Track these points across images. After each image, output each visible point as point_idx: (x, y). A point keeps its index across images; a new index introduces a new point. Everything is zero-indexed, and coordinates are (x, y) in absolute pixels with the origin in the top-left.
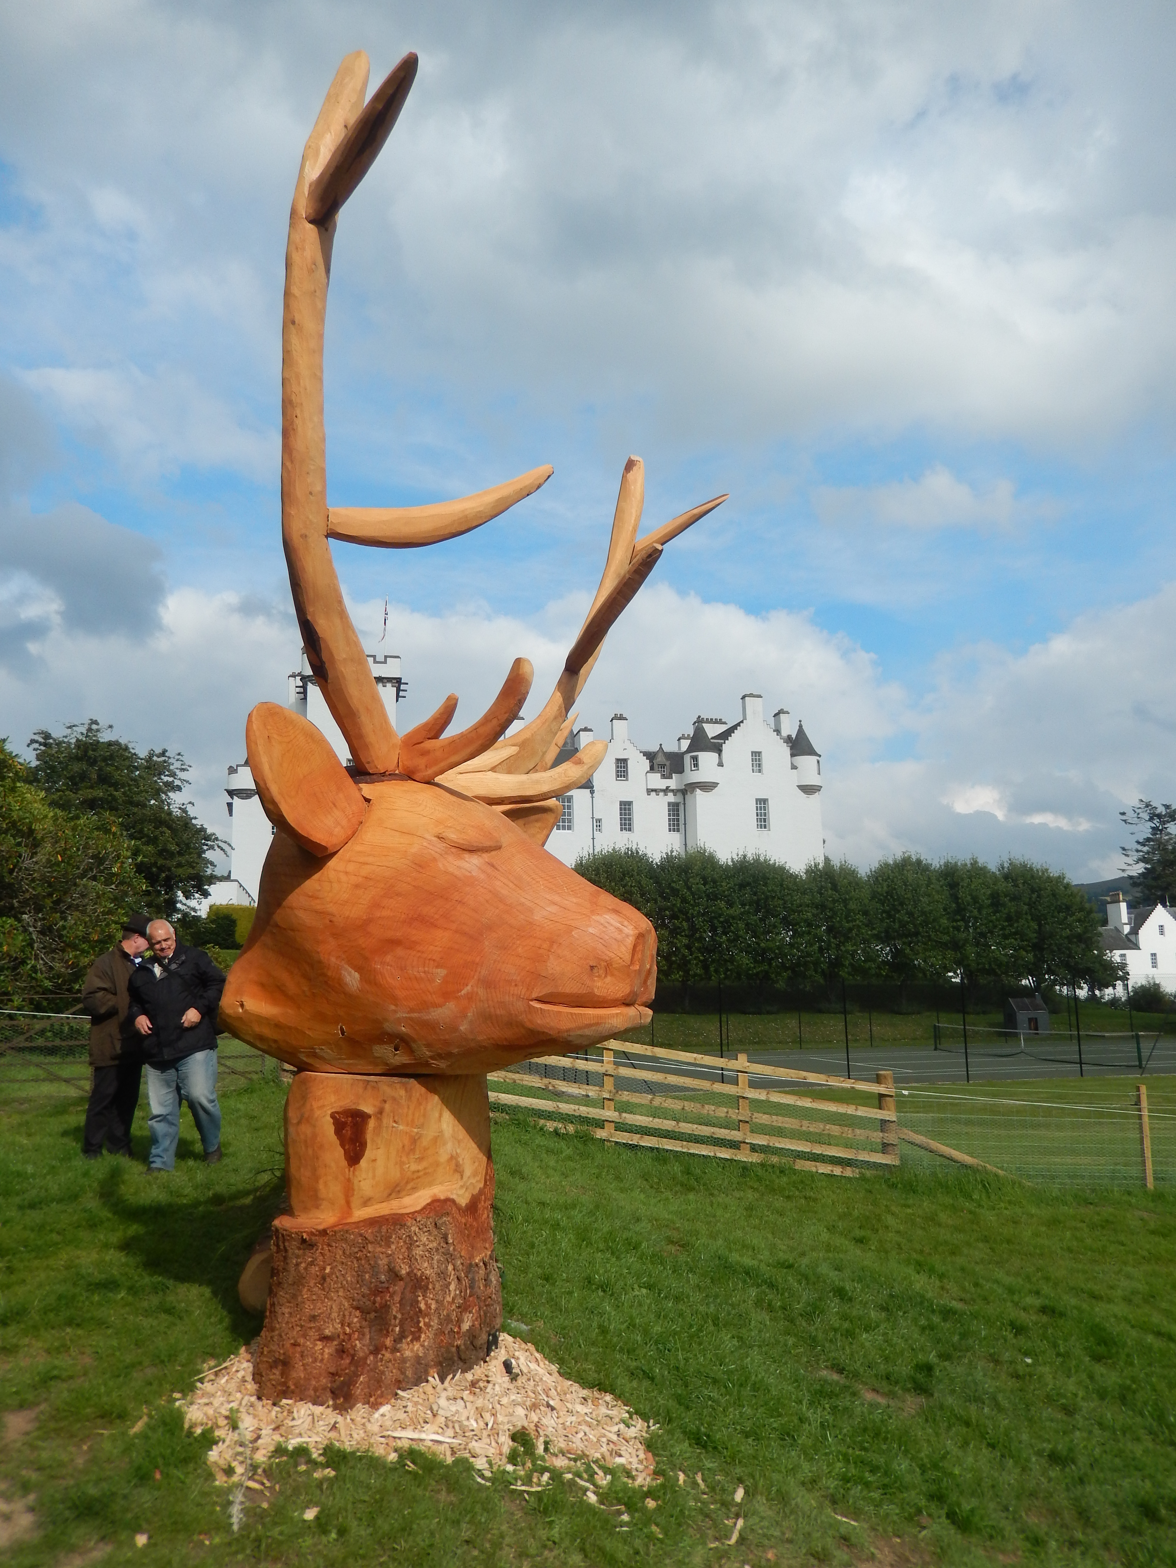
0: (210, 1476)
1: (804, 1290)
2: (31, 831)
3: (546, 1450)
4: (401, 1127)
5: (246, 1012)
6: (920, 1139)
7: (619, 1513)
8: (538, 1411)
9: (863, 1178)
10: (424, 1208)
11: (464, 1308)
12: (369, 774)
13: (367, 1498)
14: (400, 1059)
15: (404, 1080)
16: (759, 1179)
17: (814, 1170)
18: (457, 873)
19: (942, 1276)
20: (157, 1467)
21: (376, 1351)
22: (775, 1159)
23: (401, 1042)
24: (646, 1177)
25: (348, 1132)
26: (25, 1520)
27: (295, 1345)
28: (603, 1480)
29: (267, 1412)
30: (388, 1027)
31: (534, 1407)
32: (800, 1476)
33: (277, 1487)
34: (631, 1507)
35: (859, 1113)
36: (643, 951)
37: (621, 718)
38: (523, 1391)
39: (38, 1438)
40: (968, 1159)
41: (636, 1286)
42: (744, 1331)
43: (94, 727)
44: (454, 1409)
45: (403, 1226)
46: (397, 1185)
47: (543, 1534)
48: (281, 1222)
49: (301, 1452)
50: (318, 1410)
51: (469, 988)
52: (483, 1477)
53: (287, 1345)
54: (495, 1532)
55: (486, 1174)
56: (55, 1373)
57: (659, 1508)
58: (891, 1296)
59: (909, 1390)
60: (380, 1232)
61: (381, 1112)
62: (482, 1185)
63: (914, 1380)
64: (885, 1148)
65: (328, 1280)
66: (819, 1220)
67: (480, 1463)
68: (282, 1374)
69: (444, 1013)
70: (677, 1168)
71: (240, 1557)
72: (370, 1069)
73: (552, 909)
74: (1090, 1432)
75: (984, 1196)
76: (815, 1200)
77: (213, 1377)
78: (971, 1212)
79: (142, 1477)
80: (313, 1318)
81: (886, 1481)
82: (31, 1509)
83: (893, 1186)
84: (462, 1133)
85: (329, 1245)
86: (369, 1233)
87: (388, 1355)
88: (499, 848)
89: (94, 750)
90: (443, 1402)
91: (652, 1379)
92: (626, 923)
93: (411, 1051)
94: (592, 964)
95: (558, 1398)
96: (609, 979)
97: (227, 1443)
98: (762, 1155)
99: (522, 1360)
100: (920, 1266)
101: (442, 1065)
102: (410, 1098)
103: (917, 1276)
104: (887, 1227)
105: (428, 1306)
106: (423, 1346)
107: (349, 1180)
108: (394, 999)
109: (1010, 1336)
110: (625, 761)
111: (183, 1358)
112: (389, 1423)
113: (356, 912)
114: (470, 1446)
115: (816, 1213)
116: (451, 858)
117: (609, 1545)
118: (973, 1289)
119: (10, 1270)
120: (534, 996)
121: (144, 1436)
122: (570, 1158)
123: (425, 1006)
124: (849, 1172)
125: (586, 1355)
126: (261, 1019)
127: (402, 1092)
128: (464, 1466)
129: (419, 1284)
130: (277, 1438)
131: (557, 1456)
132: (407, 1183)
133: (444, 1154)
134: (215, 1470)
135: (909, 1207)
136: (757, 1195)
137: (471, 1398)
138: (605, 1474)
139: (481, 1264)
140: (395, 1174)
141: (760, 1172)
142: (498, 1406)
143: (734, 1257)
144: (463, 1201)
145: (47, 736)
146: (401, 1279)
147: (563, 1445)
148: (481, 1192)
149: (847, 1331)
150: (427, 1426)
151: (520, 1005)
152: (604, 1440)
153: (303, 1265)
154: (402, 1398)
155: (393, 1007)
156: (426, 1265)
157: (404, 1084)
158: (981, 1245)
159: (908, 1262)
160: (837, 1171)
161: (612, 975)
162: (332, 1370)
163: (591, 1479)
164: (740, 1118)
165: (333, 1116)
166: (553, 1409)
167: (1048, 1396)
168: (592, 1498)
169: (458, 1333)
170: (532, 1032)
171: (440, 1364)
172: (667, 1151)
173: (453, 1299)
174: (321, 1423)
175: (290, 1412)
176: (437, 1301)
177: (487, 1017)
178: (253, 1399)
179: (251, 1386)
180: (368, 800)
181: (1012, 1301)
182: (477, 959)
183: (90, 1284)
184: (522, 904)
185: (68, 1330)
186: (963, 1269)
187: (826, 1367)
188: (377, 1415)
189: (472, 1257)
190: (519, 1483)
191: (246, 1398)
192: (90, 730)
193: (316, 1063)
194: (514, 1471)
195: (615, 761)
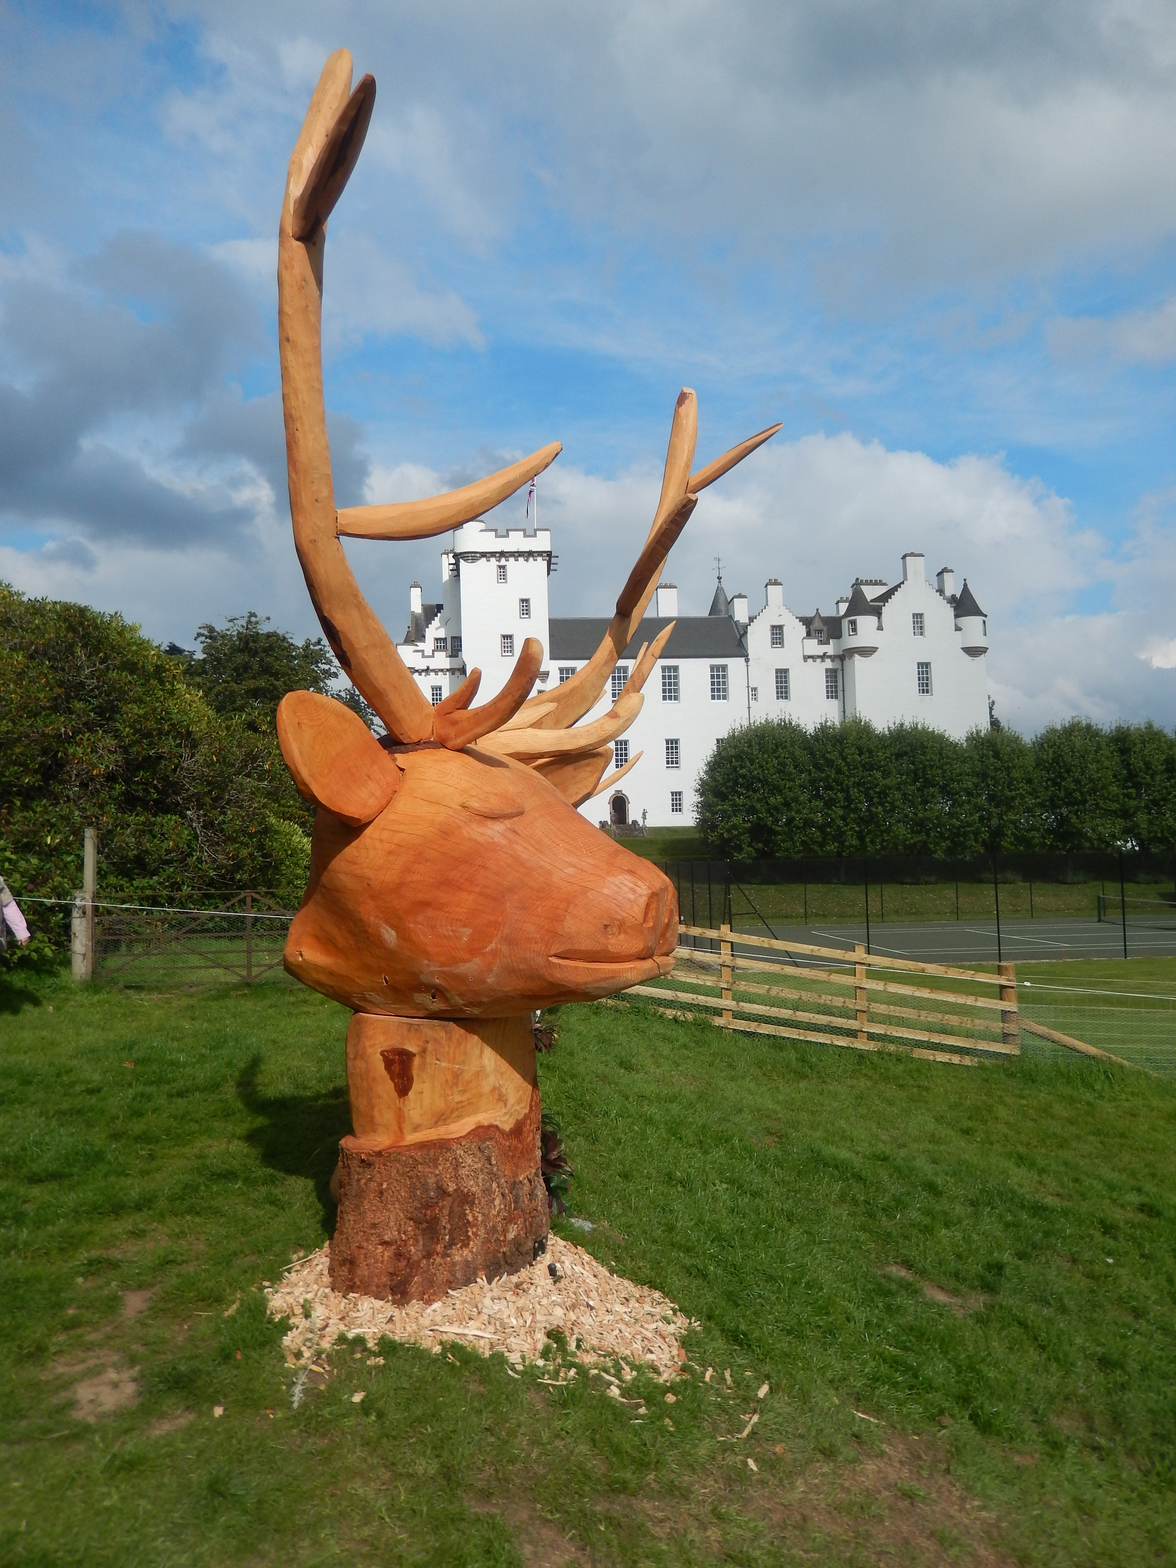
0: (282, 1358)
1: (893, 1184)
2: (189, 733)
3: (578, 1347)
4: (443, 1064)
5: (304, 960)
6: (1043, 1030)
7: (639, 1406)
8: (577, 1310)
9: (982, 1067)
10: (469, 1133)
11: (509, 1220)
12: (404, 744)
13: (407, 1386)
14: (437, 1005)
15: (443, 1023)
16: (875, 1067)
17: (931, 1058)
18: (480, 839)
19: (1042, 1171)
20: (239, 1349)
21: (428, 1255)
22: (892, 1048)
23: (437, 992)
24: (760, 1064)
25: (396, 1068)
26: (130, 1389)
27: (360, 1247)
28: (629, 1375)
29: (338, 1302)
30: (424, 978)
31: (573, 1307)
32: (829, 1375)
33: (335, 1371)
34: (650, 1401)
35: (979, 1004)
36: (657, 909)
37: (776, 583)
38: (565, 1293)
39: (148, 1317)
40: (1092, 1050)
41: (717, 1182)
42: (816, 1227)
43: (253, 619)
44: (496, 1308)
45: (449, 1150)
46: (443, 1114)
47: (558, 1424)
48: (346, 1142)
49: (360, 1341)
50: (379, 1303)
51: (493, 945)
52: (514, 1370)
53: (353, 1248)
54: (514, 1421)
55: (532, 1100)
56: (171, 1257)
57: (677, 1402)
58: (982, 1191)
59: (974, 1288)
60: (428, 1154)
61: (424, 1051)
62: (527, 1111)
63: (981, 1278)
64: (1006, 1038)
65: (385, 1194)
66: (928, 1110)
67: (514, 1358)
68: (350, 1272)
69: (471, 967)
70: (793, 1056)
71: (295, 1431)
72: (413, 1012)
73: (570, 870)
74: (1152, 1337)
75: (1106, 1088)
76: (928, 1089)
77: (298, 1268)
78: (1088, 1103)
79: (226, 1357)
80: (374, 1226)
81: (913, 1382)
82: (134, 1380)
83: (1012, 1075)
84: (504, 1066)
85: (385, 1165)
86: (418, 1155)
87: (438, 1260)
88: (521, 814)
89: (254, 642)
90: (487, 1301)
91: (705, 1276)
92: (640, 883)
93: (446, 1000)
94: (605, 922)
95: (598, 1298)
96: (622, 937)
97: (300, 1330)
98: (880, 1044)
99: (567, 1264)
100: (1021, 1159)
101: (476, 1011)
102: (450, 1039)
103: (1016, 1170)
104: (997, 1119)
105: (475, 1218)
106: (471, 1252)
107: (400, 1109)
108: (427, 955)
109: (1097, 1234)
110: (780, 627)
111: (277, 1248)
112: (438, 1319)
113: (390, 876)
114: (508, 1341)
115: (927, 1102)
116: (474, 826)
117: (618, 1435)
118: (1071, 1185)
119: (152, 1157)
120: (552, 953)
121: (233, 1319)
122: (685, 1046)
123: (455, 961)
124: (967, 1061)
125: (645, 1252)
126: (317, 968)
127: (443, 1034)
128: (499, 1359)
129: (465, 1199)
130: (342, 1327)
131: (588, 1352)
132: (452, 1112)
133: (486, 1087)
134: (287, 1353)
135: (1024, 1098)
136: (869, 1084)
137: (514, 1298)
138: (632, 1370)
139: (526, 1181)
140: (440, 1104)
141: (876, 1059)
142: (538, 1307)
143: (829, 1150)
144: (507, 1127)
145: (211, 630)
146: (449, 1195)
147: (595, 1342)
148: (526, 1117)
149: (925, 1227)
150: (472, 1322)
151: (540, 960)
152: (638, 1337)
153: (363, 1181)
154: (452, 1297)
155: (426, 962)
156: (472, 1183)
157: (444, 1028)
158: (1091, 1138)
159: (1009, 1155)
160: (956, 1059)
161: (626, 933)
162: (391, 1270)
163: (618, 1375)
164: (857, 1008)
165: (382, 1054)
166: (592, 1308)
167: (1120, 1299)
168: (615, 1392)
169: (504, 1241)
170: (553, 985)
171: (488, 1267)
172: (784, 1038)
173: (498, 1212)
174: (380, 1316)
175: (356, 1304)
176: (483, 1215)
177: (511, 971)
178: (328, 1290)
179: (326, 1279)
180: (402, 770)
181: (1111, 1198)
182: (500, 919)
183: (213, 1174)
184: (542, 867)
185: (188, 1218)
186: (1066, 1164)
187: (896, 1263)
188: (429, 1311)
189: (516, 1175)
190: (546, 1377)
191: (322, 1289)
192: (249, 622)
193: (369, 1007)
194: (545, 1366)
195: (770, 628)
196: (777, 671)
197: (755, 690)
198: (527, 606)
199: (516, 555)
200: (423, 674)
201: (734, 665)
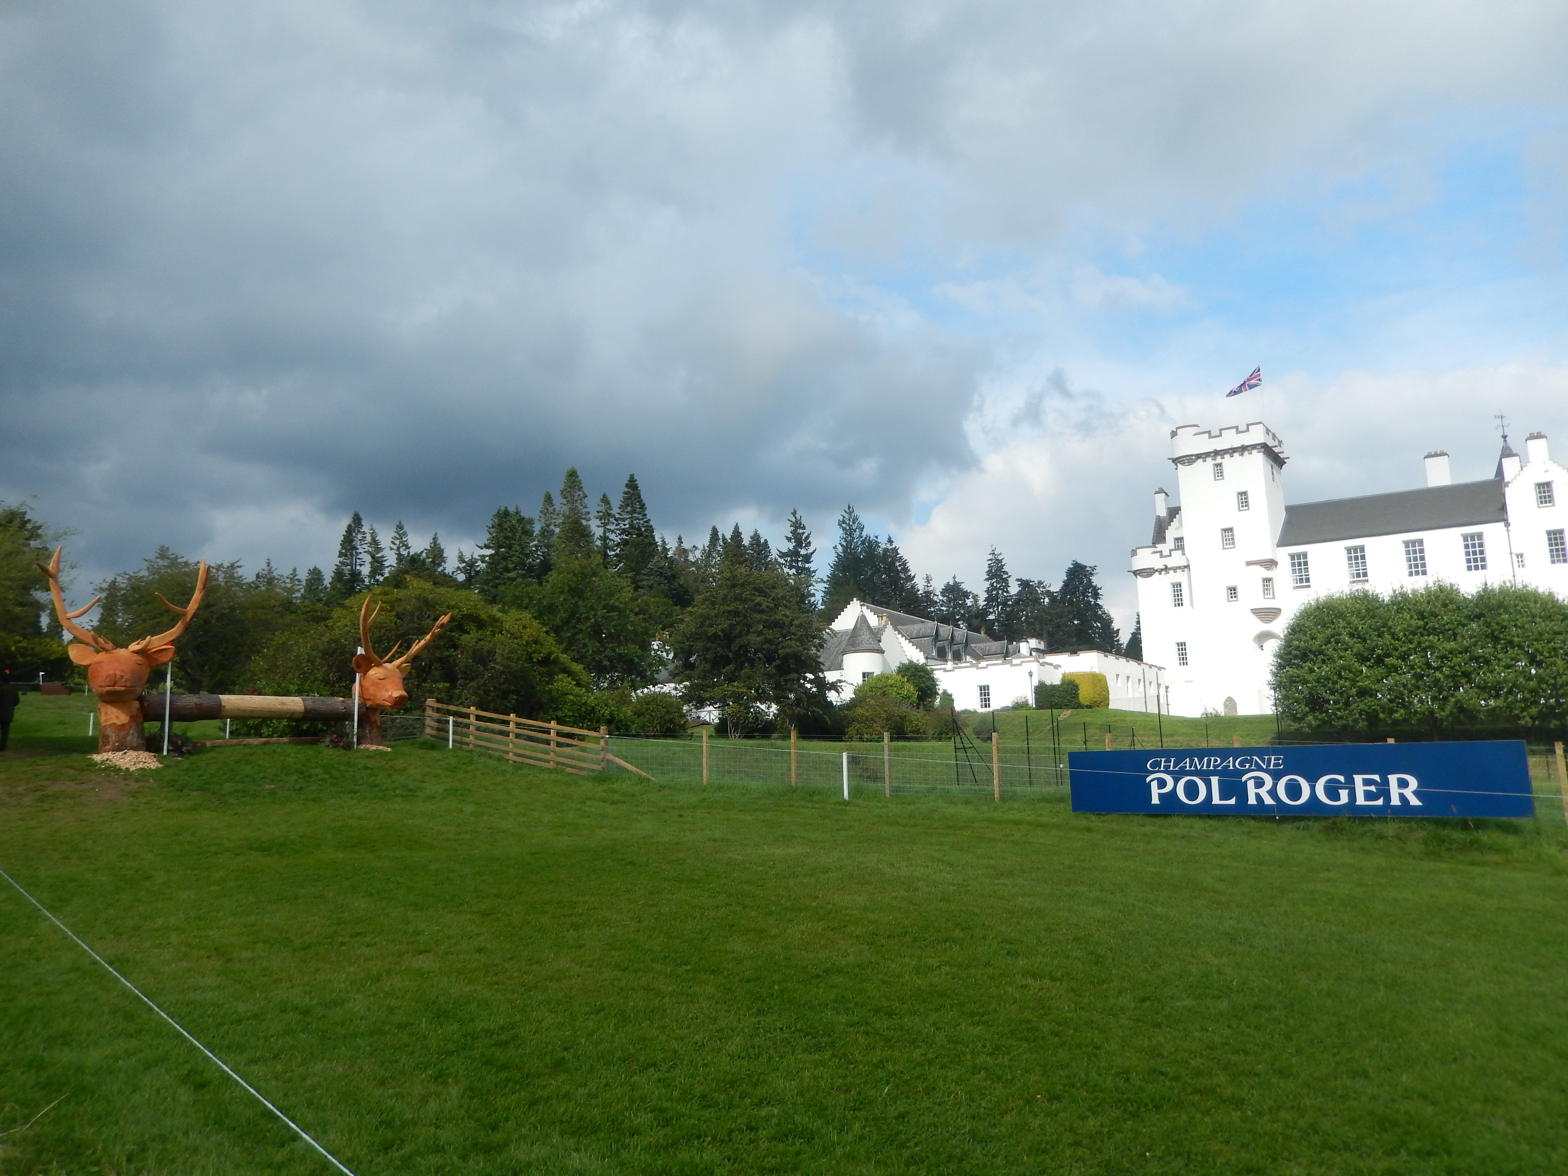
37: (1539, 436)
110: (1548, 484)
195: (1533, 486)
196: (1549, 533)
197: (1520, 556)
198: (1245, 499)
199: (1230, 451)
200: (1163, 573)
201: (1491, 532)
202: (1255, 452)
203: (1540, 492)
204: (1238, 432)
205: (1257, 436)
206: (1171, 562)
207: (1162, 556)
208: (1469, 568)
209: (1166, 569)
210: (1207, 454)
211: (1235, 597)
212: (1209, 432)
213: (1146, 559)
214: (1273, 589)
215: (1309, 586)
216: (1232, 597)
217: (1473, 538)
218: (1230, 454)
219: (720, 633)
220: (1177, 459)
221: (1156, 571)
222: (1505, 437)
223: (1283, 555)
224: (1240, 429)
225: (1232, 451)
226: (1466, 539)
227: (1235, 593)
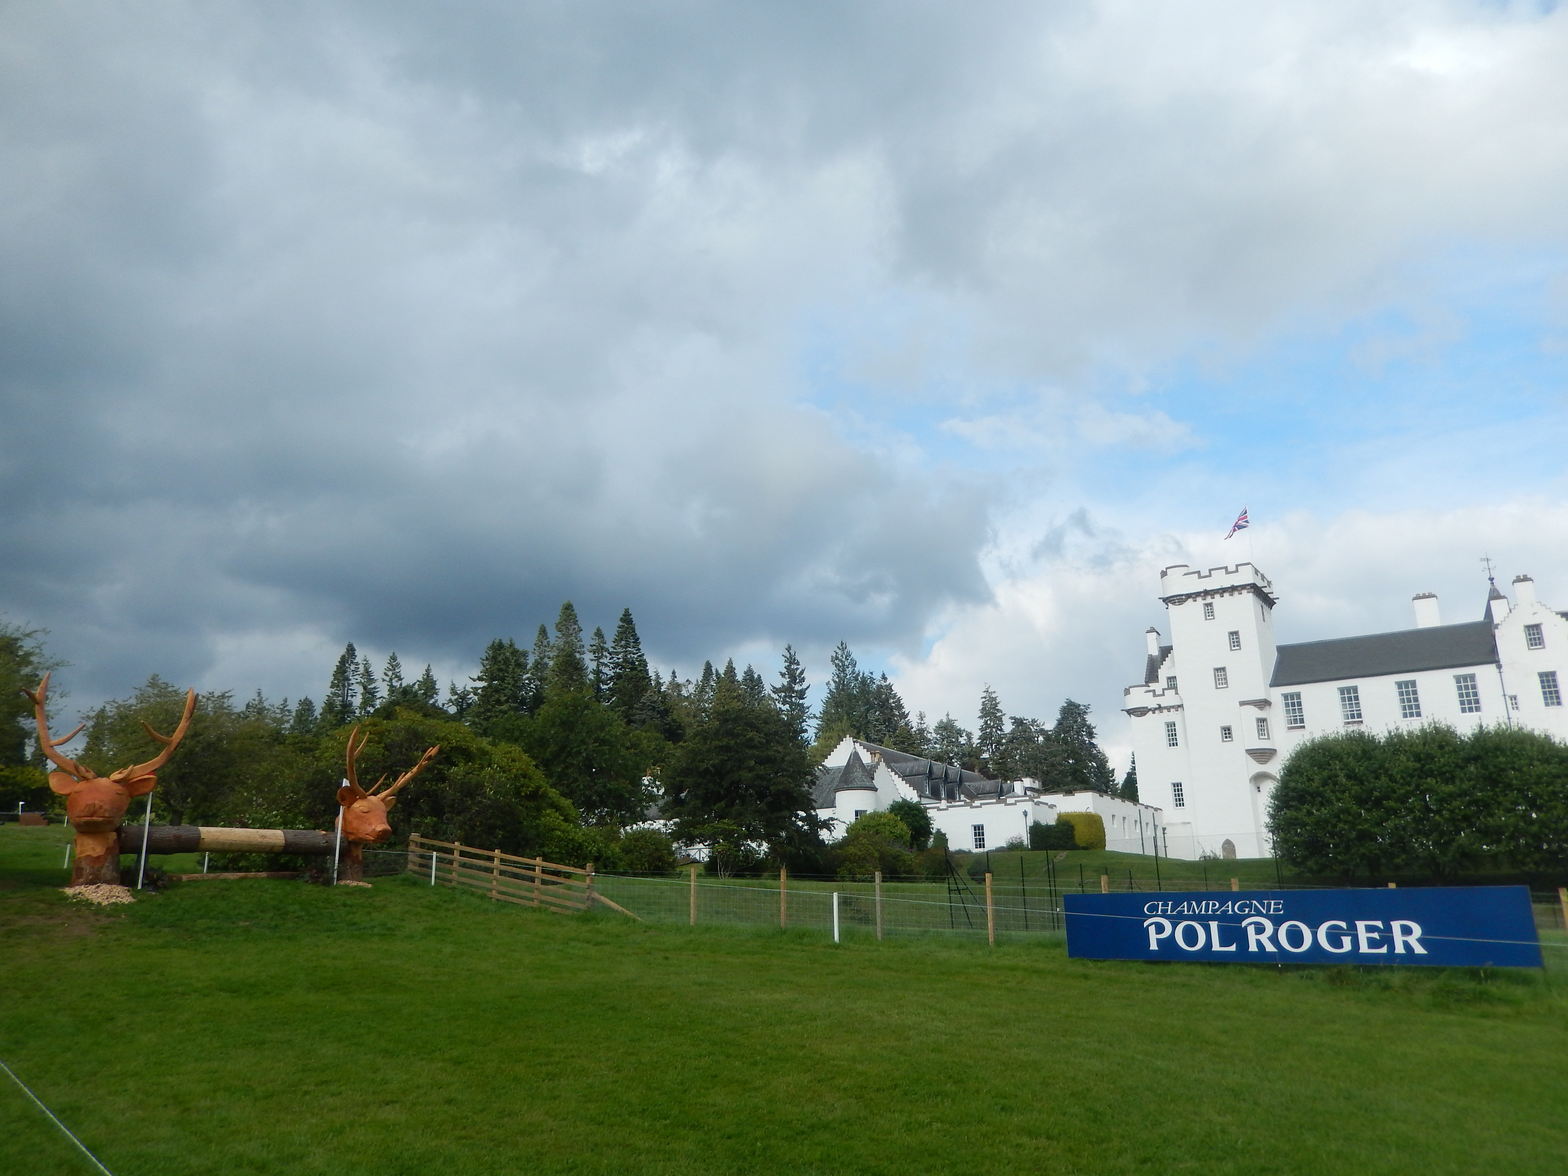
37: (1525, 579)
110: (1537, 627)
195: (1523, 628)
196: (1541, 675)
197: (1514, 698)
198: (1237, 638)
199: (1220, 591)
200: (1157, 712)
201: (1484, 674)
202: (1244, 592)
203: (1530, 635)
204: (1227, 572)
205: (1246, 577)
206: (1164, 702)
207: (1155, 695)
208: (1464, 710)
209: (1160, 708)
210: (1198, 594)
211: (1230, 737)
212: (1199, 572)
213: (1139, 698)
214: (1267, 729)
215: (1304, 727)
216: (1226, 737)
217: (1465, 680)
218: (1220, 594)
219: (711, 769)
220: (1167, 598)
221: (1150, 710)
222: (1491, 579)
223: (1277, 695)
224: (1230, 569)
225: (1222, 591)
226: (1458, 681)
227: (1229, 733)
